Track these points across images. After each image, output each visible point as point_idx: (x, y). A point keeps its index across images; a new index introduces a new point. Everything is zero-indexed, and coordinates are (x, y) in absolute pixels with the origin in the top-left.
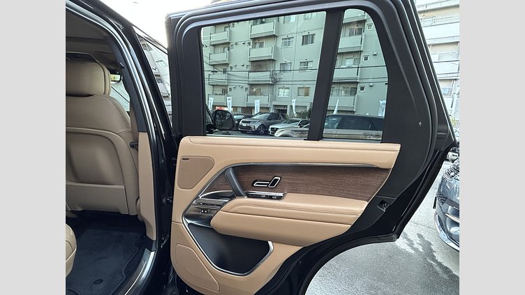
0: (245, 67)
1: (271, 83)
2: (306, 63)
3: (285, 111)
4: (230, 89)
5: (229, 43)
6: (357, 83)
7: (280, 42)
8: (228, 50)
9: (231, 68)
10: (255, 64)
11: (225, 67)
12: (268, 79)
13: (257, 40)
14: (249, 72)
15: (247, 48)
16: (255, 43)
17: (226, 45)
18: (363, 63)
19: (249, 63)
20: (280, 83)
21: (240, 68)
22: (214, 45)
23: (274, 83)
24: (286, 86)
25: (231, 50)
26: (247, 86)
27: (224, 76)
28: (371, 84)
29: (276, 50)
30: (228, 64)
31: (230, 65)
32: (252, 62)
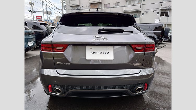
0: (88, 7)
2: (117, 3)
6: (140, 12)
9: (81, 7)
10: (92, 5)
11: (77, 7)
14: (90, 9)
18: (143, 2)
19: (89, 5)
21: (85, 7)
28: (147, 12)
30: (79, 6)
32: (91, 4)
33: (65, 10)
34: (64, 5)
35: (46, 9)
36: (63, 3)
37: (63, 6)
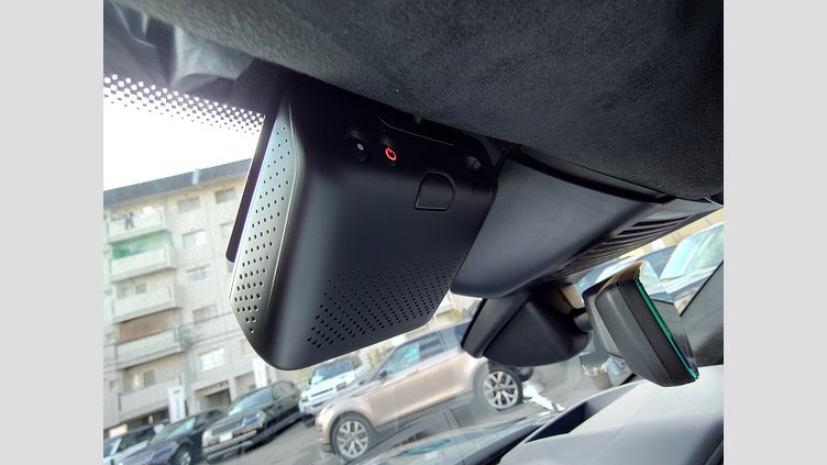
1: (179, 350)
3: (227, 392)
7: (182, 278)
10: (130, 325)
12: (173, 344)
13: (126, 284)
14: (118, 344)
15: (104, 300)
16: (124, 290)
20: (201, 343)
23: (187, 346)
24: (214, 346)
26: (116, 376)
29: (179, 291)
32: (123, 324)
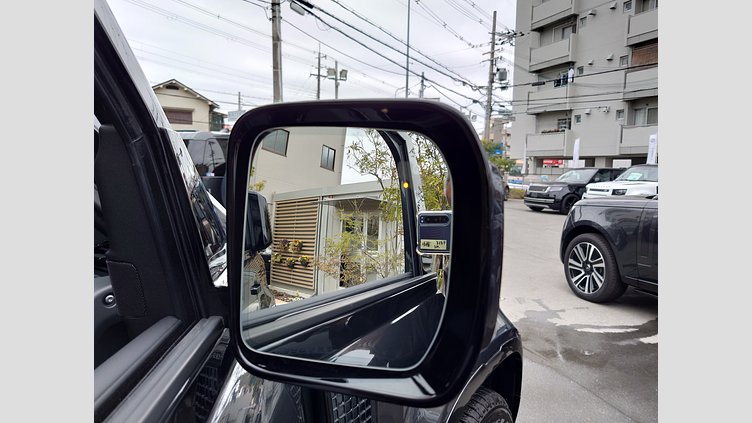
0: (616, 64)
4: (578, 118)
5: (575, 17)
8: (574, 31)
9: (581, 69)
10: (644, 49)
14: (627, 70)
15: (622, 15)
17: (569, 22)
19: (627, 52)
21: (603, 65)
22: (541, 30)
25: (582, 30)
26: (622, 106)
27: (562, 90)
30: (570, 64)
31: (577, 65)
32: (635, 46)
33: (503, 88)
34: (498, 70)
35: (421, 92)
36: (493, 62)
37: (495, 71)
